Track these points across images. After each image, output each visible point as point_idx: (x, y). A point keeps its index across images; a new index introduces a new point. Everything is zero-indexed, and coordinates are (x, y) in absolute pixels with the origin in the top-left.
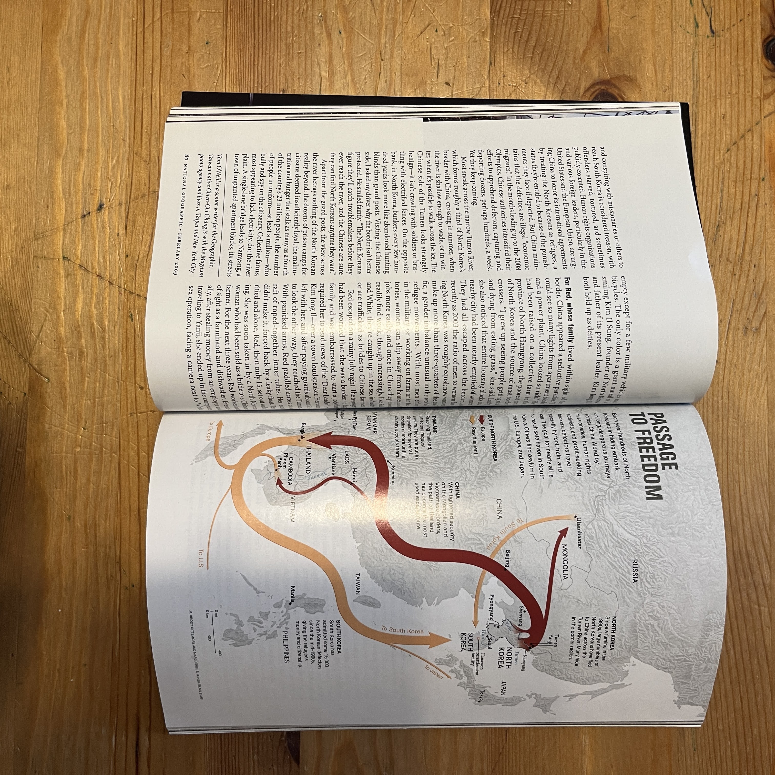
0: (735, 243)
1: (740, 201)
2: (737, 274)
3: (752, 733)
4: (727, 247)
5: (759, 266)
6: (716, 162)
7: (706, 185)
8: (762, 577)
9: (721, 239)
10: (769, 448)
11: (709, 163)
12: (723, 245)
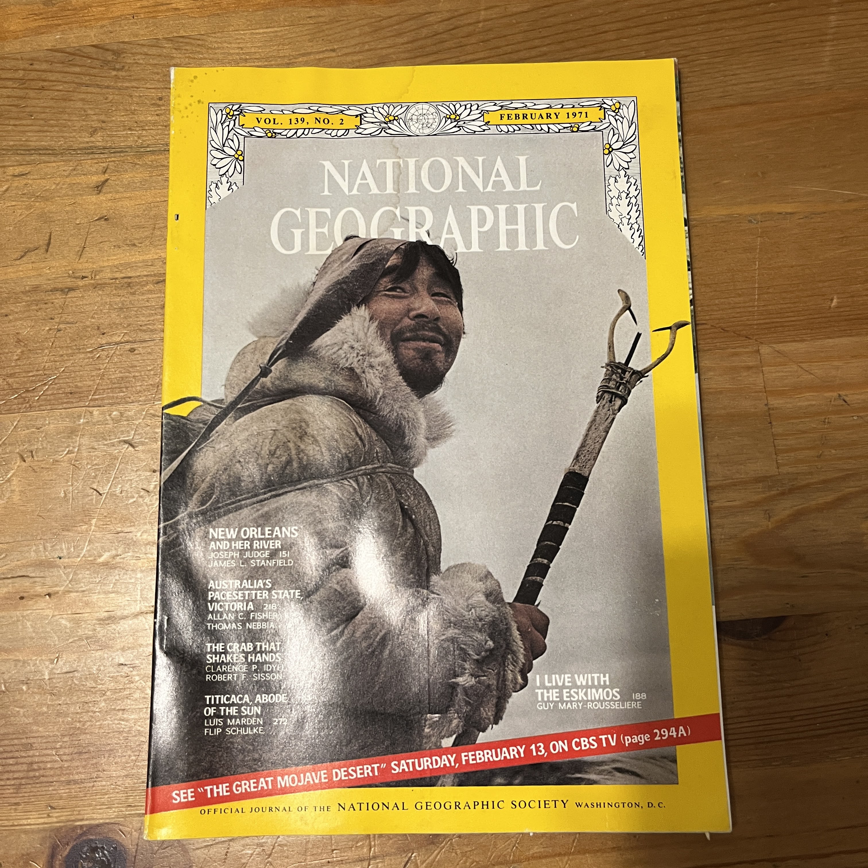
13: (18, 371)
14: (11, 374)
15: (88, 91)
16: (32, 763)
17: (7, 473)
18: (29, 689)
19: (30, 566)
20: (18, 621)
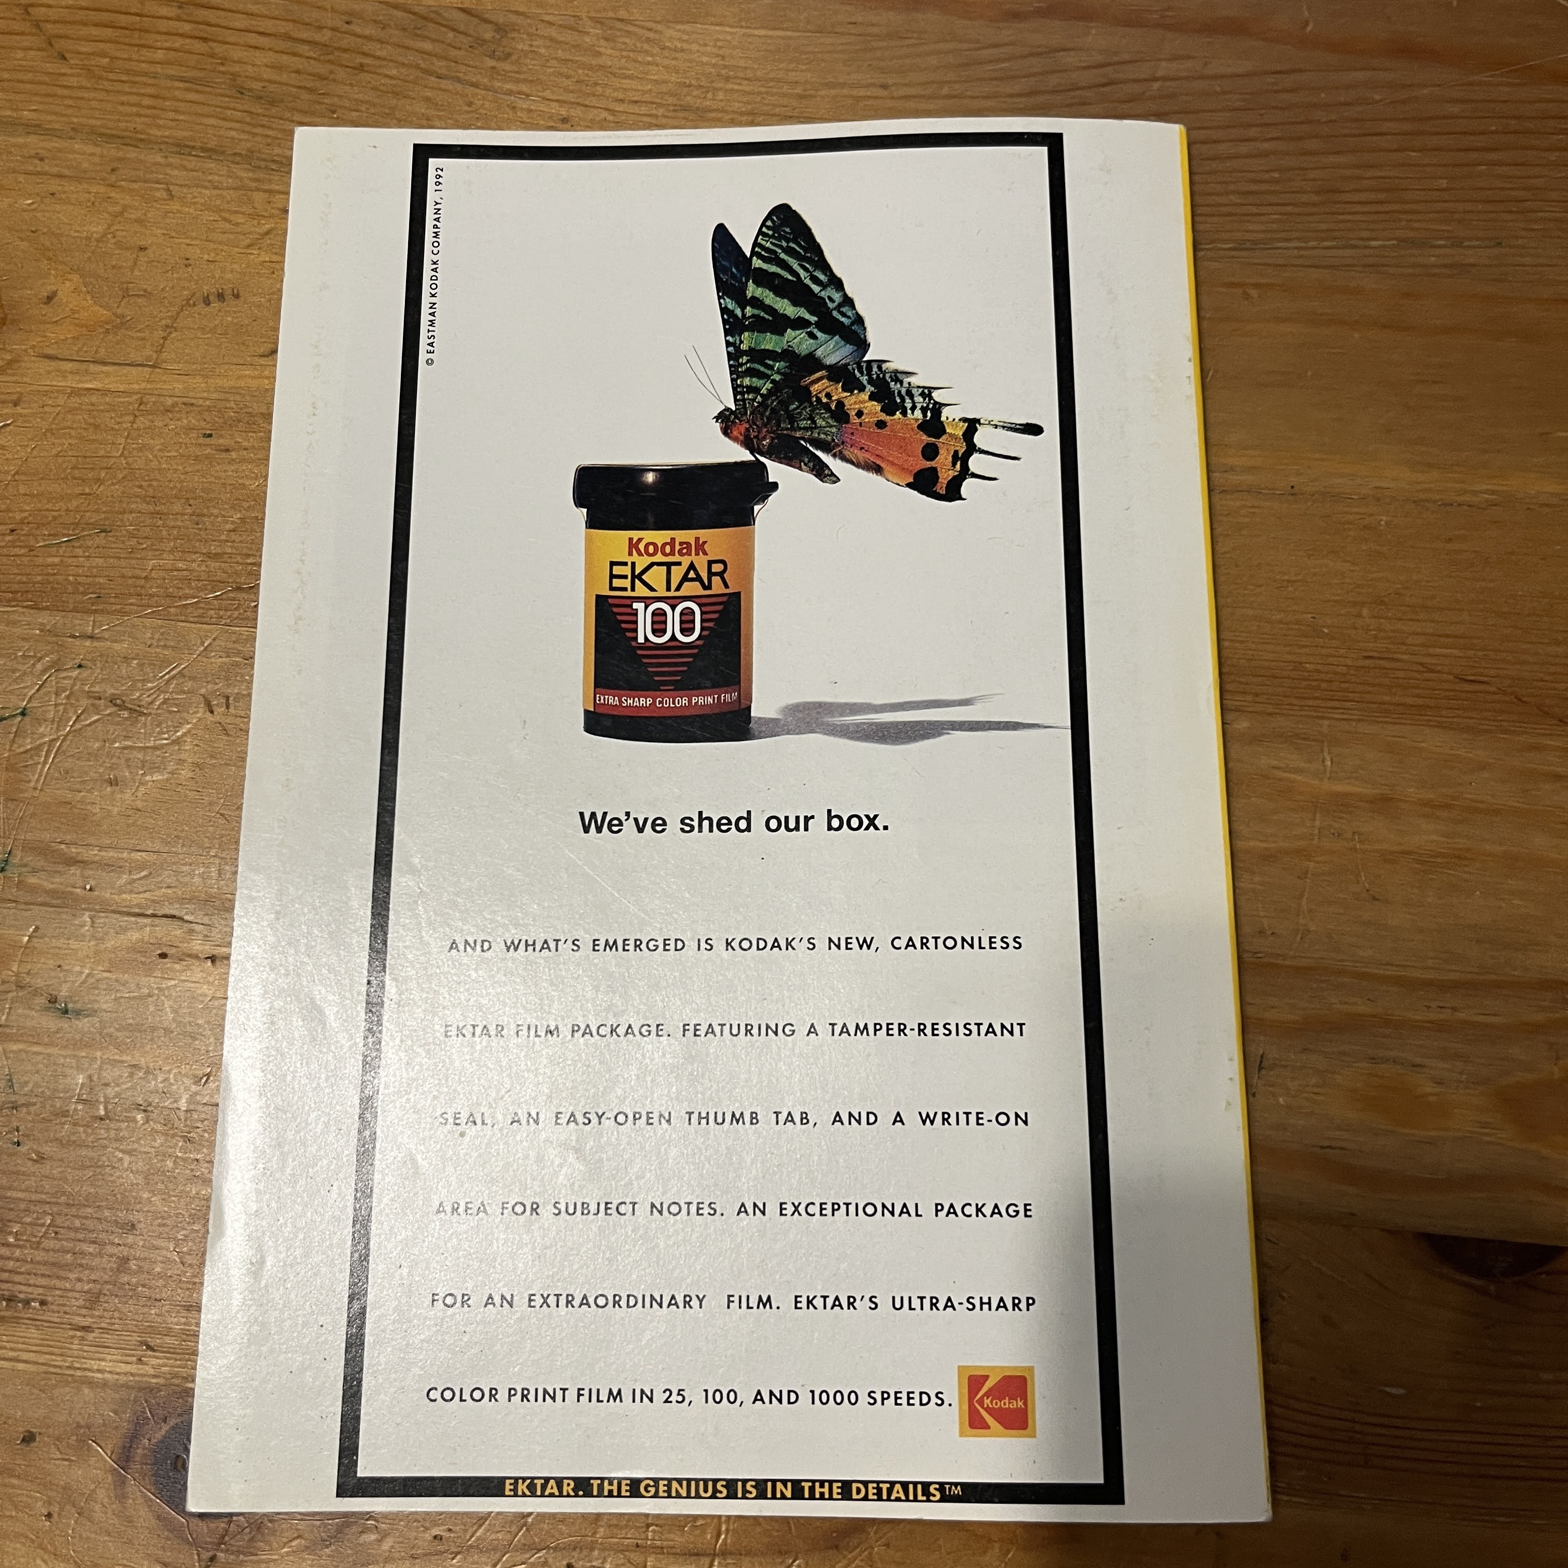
0: (285, 57)
1: (188, 41)
2: (359, 59)
3: (1457, 117)
4: (293, 75)
5: (351, 14)
6: (85, 83)
7: (134, 110)
8: (1088, 67)
9: (272, 88)
10: (783, 29)
11: (82, 98)
12: (287, 84)
13: (229, 551)
14: (216, 554)
15: (443, 86)
16: (126, 1260)
17: (176, 728)
18: (147, 1122)
19: (190, 900)
20: (150, 995)
